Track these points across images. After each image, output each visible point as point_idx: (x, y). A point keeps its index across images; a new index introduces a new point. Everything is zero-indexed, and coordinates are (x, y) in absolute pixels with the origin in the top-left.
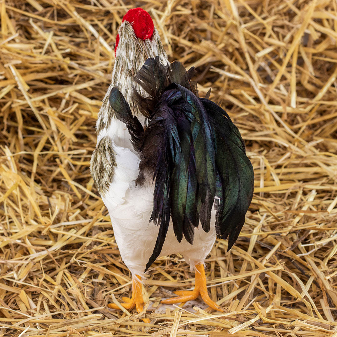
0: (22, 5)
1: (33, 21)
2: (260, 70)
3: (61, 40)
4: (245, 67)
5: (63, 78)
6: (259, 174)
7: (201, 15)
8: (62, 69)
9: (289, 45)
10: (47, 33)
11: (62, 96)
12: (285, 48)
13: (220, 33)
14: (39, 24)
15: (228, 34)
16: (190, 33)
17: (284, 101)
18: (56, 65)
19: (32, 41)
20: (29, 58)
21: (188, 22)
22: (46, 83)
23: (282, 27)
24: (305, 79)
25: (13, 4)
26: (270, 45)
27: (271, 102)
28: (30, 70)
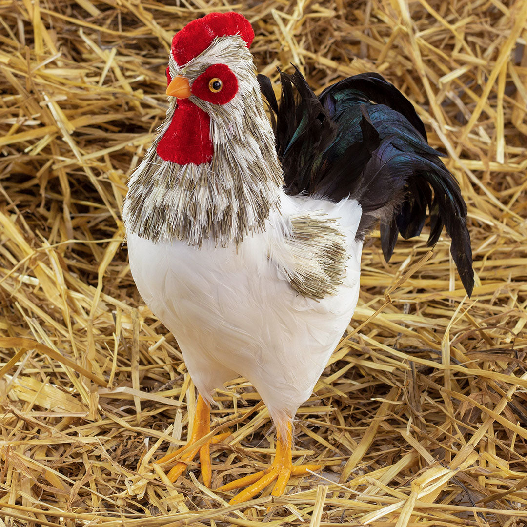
0: (67, 7)
1: (84, 33)
2: (447, 104)
3: (128, 62)
4: (422, 100)
5: (132, 122)
6: (448, 270)
7: (351, 17)
8: (132, 109)
9: (492, 64)
10: (107, 51)
11: (132, 150)
12: (486, 69)
13: (382, 46)
14: (94, 36)
15: (395, 47)
16: (334, 47)
17: (485, 153)
18: (122, 101)
19: (83, 64)
20: (78, 91)
21: (330, 28)
22: (106, 130)
23: (481, 35)
24: (518, 117)
25: (52, 6)
26: (462, 63)
27: (464, 155)
28: (80, 111)
